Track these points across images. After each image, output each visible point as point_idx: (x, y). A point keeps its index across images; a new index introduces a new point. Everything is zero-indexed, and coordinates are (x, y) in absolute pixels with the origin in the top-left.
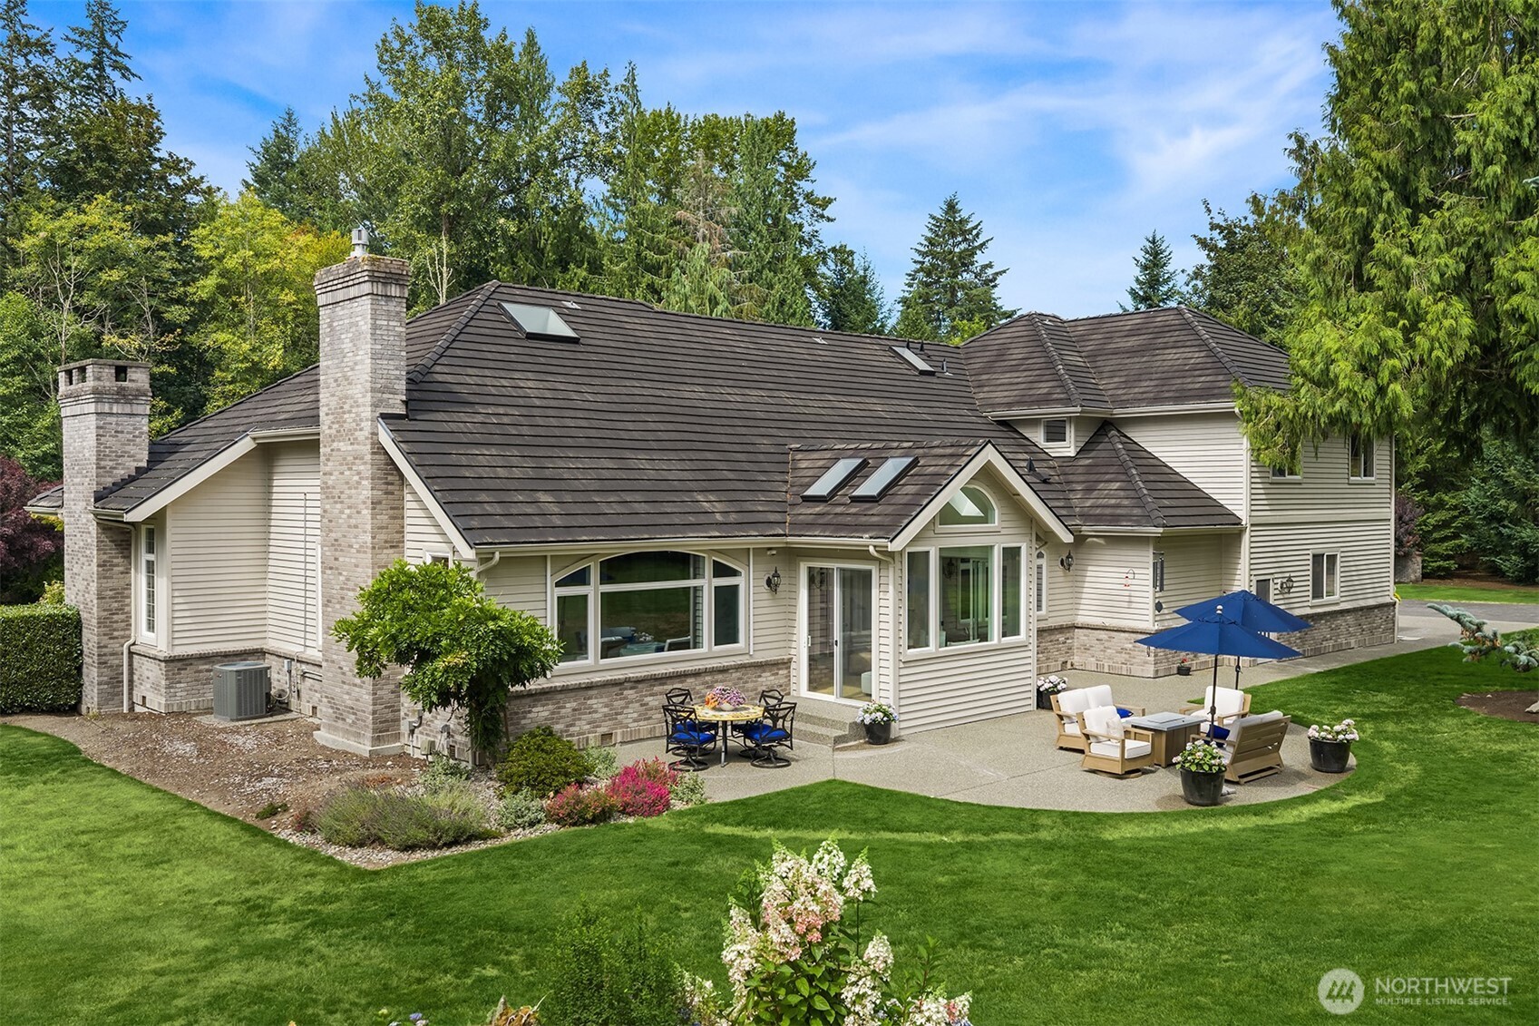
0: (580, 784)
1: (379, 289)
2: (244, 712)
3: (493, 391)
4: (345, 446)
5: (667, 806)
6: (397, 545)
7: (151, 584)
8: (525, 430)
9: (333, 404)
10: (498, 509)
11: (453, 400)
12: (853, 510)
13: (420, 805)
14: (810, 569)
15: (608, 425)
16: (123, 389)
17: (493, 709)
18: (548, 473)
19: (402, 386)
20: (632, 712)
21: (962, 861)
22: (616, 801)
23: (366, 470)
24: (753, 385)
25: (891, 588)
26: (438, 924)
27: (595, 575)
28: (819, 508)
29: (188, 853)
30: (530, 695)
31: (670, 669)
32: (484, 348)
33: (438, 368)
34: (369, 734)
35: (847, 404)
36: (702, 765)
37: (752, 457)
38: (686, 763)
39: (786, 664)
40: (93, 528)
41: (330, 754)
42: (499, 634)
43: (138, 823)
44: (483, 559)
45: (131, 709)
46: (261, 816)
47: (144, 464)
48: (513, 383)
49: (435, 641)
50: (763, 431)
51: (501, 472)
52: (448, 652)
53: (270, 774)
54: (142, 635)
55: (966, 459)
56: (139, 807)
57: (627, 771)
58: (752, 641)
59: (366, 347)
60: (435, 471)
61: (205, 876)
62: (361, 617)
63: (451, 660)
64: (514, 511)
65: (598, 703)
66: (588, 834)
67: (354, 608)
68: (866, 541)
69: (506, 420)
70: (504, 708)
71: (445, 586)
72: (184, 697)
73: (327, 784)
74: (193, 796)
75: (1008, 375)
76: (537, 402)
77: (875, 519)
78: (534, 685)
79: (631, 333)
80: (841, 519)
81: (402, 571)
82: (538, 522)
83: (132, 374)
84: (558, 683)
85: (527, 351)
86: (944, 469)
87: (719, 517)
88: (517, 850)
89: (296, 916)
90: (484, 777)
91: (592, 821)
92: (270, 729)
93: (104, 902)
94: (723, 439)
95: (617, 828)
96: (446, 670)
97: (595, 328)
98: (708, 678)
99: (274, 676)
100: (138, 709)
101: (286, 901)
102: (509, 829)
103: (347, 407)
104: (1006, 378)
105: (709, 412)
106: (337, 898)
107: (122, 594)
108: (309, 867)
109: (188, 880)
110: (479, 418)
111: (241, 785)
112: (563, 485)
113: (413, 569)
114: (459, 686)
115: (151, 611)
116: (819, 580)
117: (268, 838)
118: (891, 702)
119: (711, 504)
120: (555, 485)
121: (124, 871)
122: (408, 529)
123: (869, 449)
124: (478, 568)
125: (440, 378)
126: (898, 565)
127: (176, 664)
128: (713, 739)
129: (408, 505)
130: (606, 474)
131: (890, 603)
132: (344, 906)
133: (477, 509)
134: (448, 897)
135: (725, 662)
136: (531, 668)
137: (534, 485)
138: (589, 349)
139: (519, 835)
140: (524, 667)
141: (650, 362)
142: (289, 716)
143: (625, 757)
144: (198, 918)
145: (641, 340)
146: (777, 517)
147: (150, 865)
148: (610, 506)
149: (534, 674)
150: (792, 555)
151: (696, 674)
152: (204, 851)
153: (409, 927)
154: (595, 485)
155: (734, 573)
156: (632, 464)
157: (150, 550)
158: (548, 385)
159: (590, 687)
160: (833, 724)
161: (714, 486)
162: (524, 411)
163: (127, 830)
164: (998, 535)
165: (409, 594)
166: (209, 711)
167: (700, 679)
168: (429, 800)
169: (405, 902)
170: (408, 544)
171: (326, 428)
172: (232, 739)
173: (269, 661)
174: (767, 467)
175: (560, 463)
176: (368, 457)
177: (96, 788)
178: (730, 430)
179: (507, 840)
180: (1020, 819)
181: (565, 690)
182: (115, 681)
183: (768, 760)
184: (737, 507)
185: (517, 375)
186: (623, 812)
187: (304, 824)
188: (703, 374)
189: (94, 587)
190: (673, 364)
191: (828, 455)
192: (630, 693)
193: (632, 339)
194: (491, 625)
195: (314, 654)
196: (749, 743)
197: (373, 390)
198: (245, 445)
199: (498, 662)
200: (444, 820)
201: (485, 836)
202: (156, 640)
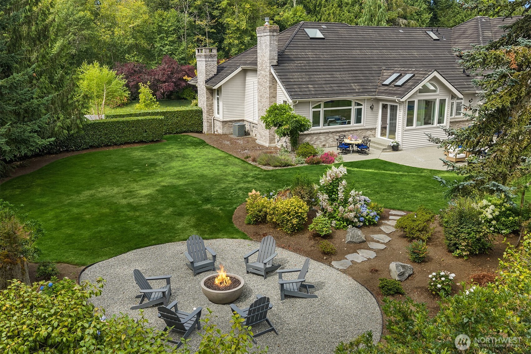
0: (314, 156)
1: (272, 34)
2: (240, 135)
3: (300, 56)
4: (263, 72)
5: (333, 162)
6: (275, 97)
7: (218, 103)
8: (307, 67)
9: (260, 62)
10: (298, 90)
11: (290, 60)
12: (394, 89)
13: (278, 158)
14: (383, 104)
15: (330, 64)
16: (211, 54)
17: (296, 138)
18: (312, 79)
19: (276, 58)
20: (331, 140)
21: (397, 178)
22: (321, 160)
23: (268, 79)
24: (375, 48)
25: (402, 111)
26: (280, 180)
27: (322, 106)
28: (386, 88)
29: (231, 164)
30: (305, 134)
31: (342, 129)
32: (298, 43)
33: (286, 51)
34: (268, 142)
35: (404, 53)
36: (346, 153)
37: (370, 72)
38: (342, 153)
39: (375, 129)
40: (205, 89)
41: (260, 146)
42: (296, 121)
43: (220, 158)
44: (295, 102)
45: (214, 133)
46: (246, 158)
47: (216, 73)
48: (305, 53)
49: (282, 122)
50: (375, 64)
51: (300, 80)
52: (285, 125)
53: (246, 150)
54: (216, 115)
55: (427, 75)
56: (220, 155)
57: (325, 154)
58: (365, 123)
59: (268, 48)
60: (284, 80)
61: (236, 169)
62: (266, 116)
63: (286, 127)
64: (302, 90)
65: (322, 137)
66: (314, 166)
67: (265, 114)
68: (395, 98)
69: (302, 65)
70: (299, 138)
71: (285, 109)
72: (226, 131)
73: (259, 152)
74: (231, 153)
75: (464, 40)
76: (311, 59)
77: (399, 92)
78: (305, 132)
79: (340, 34)
80: (391, 91)
81: (275, 105)
82: (308, 93)
83: (213, 51)
84: (312, 132)
85: (310, 43)
86: (420, 78)
87: (357, 90)
88: (298, 168)
89: (253, 177)
90: (293, 153)
91: (315, 164)
92: (246, 139)
93: (217, 172)
94: (362, 67)
95: (321, 166)
96: (285, 129)
97: (330, 34)
98: (352, 132)
99: (246, 126)
100: (216, 133)
101: (251, 174)
102: (297, 164)
103: (264, 63)
104: (463, 41)
105: (360, 58)
106: (261, 175)
107: (211, 105)
108: (255, 169)
109: (232, 169)
110: (296, 65)
111: (240, 152)
112: (315, 83)
113: (278, 105)
114: (287, 132)
115: (218, 109)
116: (385, 107)
117: (247, 163)
118: (400, 140)
119: (356, 87)
120: (313, 82)
121: (220, 167)
122: (277, 93)
123: (403, 70)
124: (293, 104)
125: (286, 53)
126: (404, 104)
127: (225, 123)
128: (349, 147)
129: (278, 87)
130: (327, 79)
131: (402, 115)
132: (262, 176)
133: (293, 90)
134: (282, 176)
135: (357, 128)
136: (304, 129)
137: (308, 83)
138: (327, 41)
139: (299, 165)
140: (302, 129)
141: (345, 43)
142: (250, 136)
143: (327, 150)
144: (235, 176)
145: (343, 36)
146: (374, 90)
147: (224, 166)
148: (327, 88)
149: (305, 130)
150: (378, 100)
151: (349, 131)
152: (235, 164)
153: (274, 180)
154: (324, 82)
155: (361, 105)
156: (335, 76)
157: (218, 95)
158: (314, 53)
159: (320, 133)
160: (384, 145)
161: (358, 82)
162: (307, 62)
163: (219, 159)
164: (437, 96)
165: (277, 111)
166: (232, 134)
167: (350, 132)
168: (280, 157)
169: (274, 176)
170: (277, 97)
171: (259, 67)
172: (237, 141)
173: (245, 123)
174: (374, 75)
175: (316, 76)
176: (268, 76)
177: (211, 150)
178: (365, 64)
179: (296, 166)
180: (419, 170)
181: (314, 134)
182: (210, 126)
183: (363, 153)
184: (363, 87)
185: (307, 51)
186: (323, 162)
187: (254, 160)
188: (360, 46)
189: (205, 103)
190: (352, 44)
191: (392, 71)
192: (330, 135)
193: (340, 36)
194: (294, 119)
195: (256, 122)
196: (358, 149)
197: (270, 59)
198: (240, 69)
199: (296, 127)
200: (283, 161)
201: (291, 165)
202: (220, 117)
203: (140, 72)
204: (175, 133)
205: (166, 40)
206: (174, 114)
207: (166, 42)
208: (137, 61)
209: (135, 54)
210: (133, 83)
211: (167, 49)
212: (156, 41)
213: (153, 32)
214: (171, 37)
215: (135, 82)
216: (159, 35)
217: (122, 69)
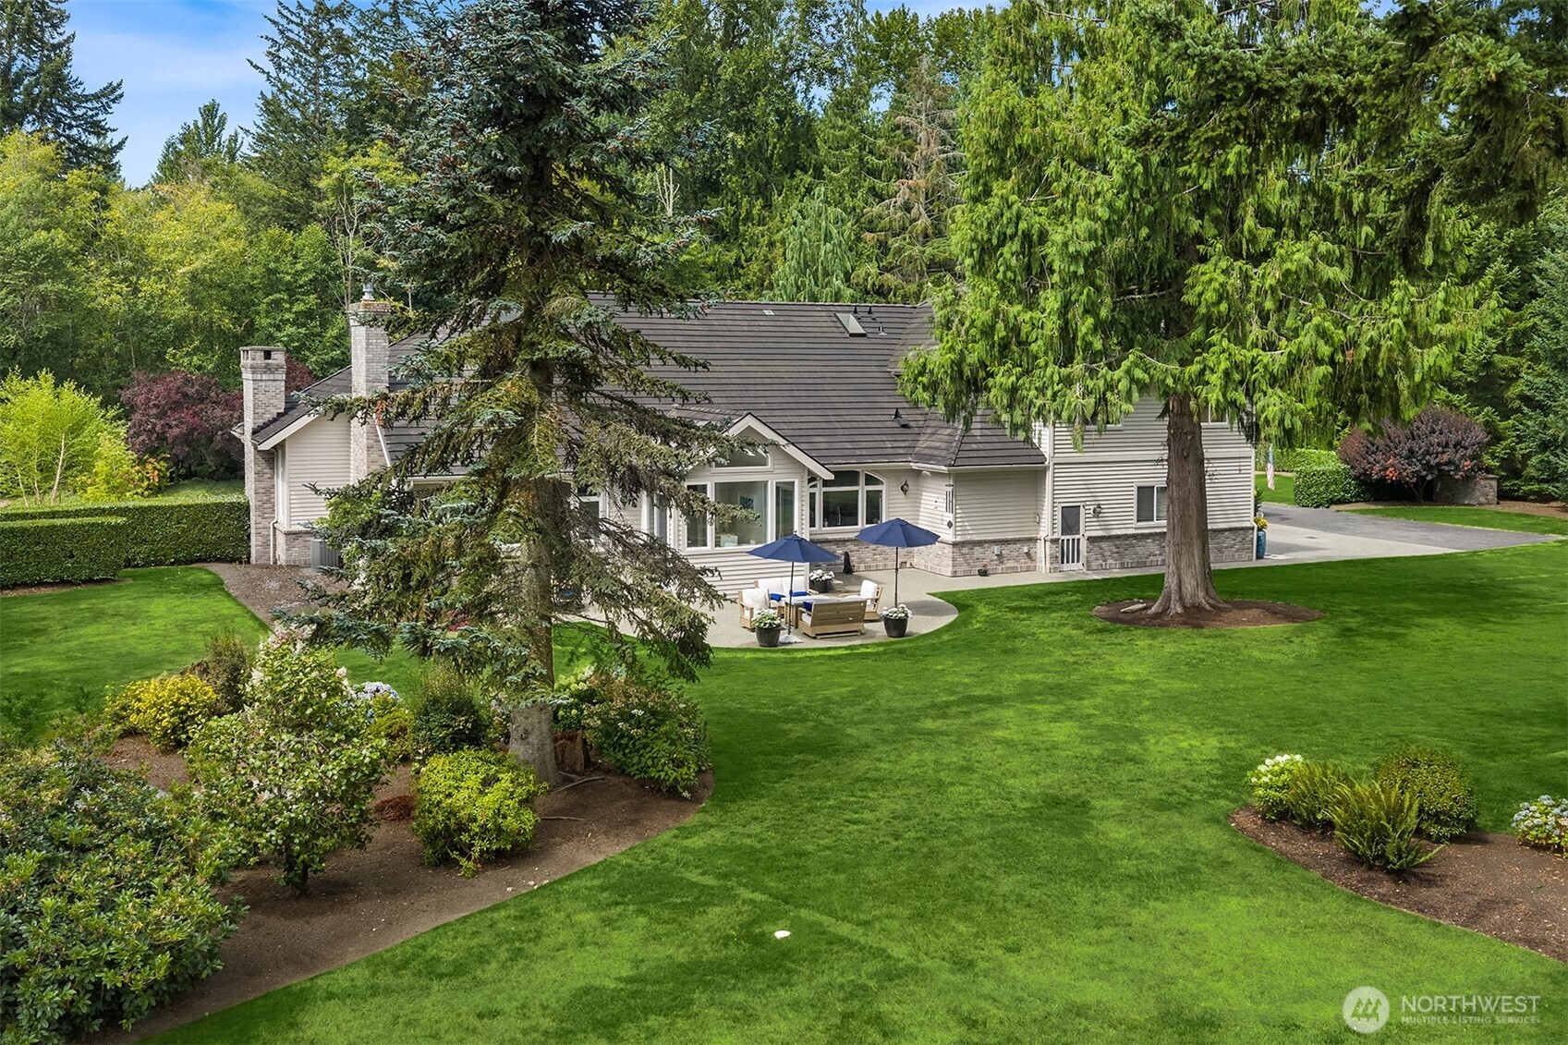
9: (356, 386)
16: (269, 364)
19: (385, 377)
23: (366, 428)
40: (252, 450)
45: (275, 563)
47: (281, 411)
54: (280, 516)
59: (364, 356)
72: (296, 558)
74: (255, 608)
83: (274, 355)
100: (278, 562)
103: (359, 389)
107: (269, 491)
127: (293, 535)
166: (309, 565)
182: (267, 545)
189: (257, 487)
202: (283, 520)
203: (202, 400)
204: (172, 564)
205: (289, 310)
206: (172, 514)
207: (287, 316)
208: (199, 368)
209: (197, 348)
210: (176, 431)
211: (288, 335)
212: (258, 313)
213: (251, 287)
214: (303, 301)
215: (184, 427)
216: (267, 295)
217: (150, 391)
